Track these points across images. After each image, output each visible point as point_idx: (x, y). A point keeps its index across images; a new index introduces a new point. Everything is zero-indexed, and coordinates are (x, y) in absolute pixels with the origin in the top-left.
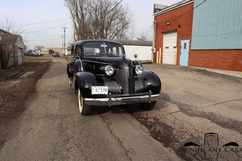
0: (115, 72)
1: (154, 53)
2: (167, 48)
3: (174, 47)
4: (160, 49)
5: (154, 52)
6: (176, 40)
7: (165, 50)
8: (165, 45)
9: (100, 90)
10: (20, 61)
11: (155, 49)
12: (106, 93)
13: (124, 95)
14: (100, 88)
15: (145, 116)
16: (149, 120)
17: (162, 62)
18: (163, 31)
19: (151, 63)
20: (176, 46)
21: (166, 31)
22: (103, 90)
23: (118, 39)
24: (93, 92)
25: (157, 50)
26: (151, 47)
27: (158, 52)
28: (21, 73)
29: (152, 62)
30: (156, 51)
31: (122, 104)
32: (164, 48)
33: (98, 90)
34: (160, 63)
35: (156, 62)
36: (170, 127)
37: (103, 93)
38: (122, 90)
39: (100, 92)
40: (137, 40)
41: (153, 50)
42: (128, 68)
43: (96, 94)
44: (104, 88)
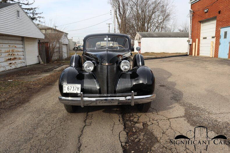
0: (95, 68)
1: (190, 45)
2: (205, 38)
3: (213, 37)
4: (197, 40)
5: (191, 43)
6: (215, 30)
7: (202, 41)
8: (202, 36)
9: (72, 89)
10: (65, 56)
11: (191, 40)
12: (79, 92)
13: (102, 95)
14: (72, 86)
15: (135, 120)
16: (137, 125)
17: (198, 54)
18: (200, 20)
19: (187, 55)
20: (214, 35)
21: (204, 19)
22: (75, 88)
24: (65, 90)
25: (194, 41)
26: (187, 39)
27: (194, 44)
28: (58, 67)
29: (188, 54)
30: (192, 43)
31: (96, 105)
32: (201, 38)
33: (70, 88)
34: (196, 55)
35: (192, 55)
36: (156, 138)
37: (75, 92)
38: (100, 89)
39: (71, 91)
40: (179, 31)
41: (189, 41)
42: (107, 64)
43: (68, 92)
44: (77, 86)
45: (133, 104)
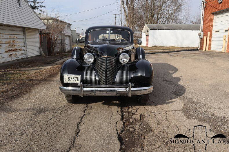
1: (201, 38)
2: (218, 31)
3: (226, 31)
4: (209, 33)
5: (202, 37)
7: (214, 34)
8: (214, 29)
9: (73, 79)
10: (68, 48)
11: (202, 33)
12: (79, 82)
16: (134, 116)
17: (209, 49)
18: (213, 11)
19: (197, 50)
20: (227, 28)
21: (217, 11)
22: (75, 78)
23: (169, 24)
24: (66, 80)
25: (205, 34)
26: (198, 32)
27: (205, 37)
29: (199, 49)
32: (214, 32)
33: (70, 78)
34: (207, 49)
35: (203, 49)
37: (75, 82)
39: (72, 81)
41: (200, 35)
42: (106, 56)
43: (68, 82)
44: (77, 77)
45: (130, 95)
